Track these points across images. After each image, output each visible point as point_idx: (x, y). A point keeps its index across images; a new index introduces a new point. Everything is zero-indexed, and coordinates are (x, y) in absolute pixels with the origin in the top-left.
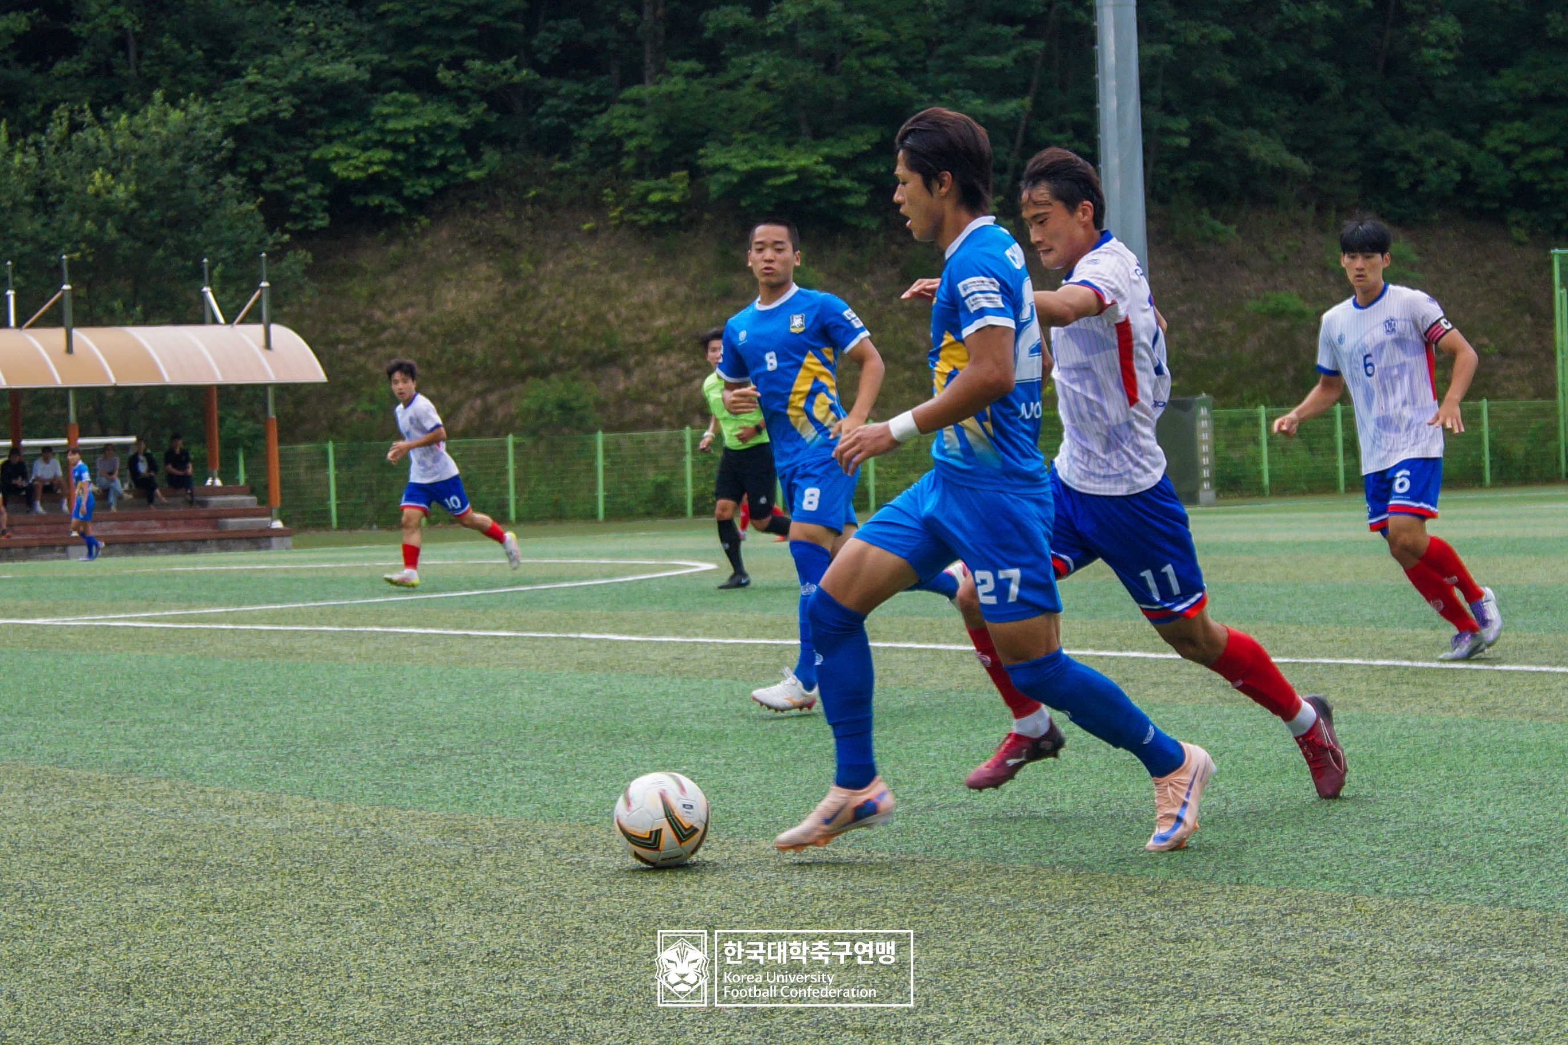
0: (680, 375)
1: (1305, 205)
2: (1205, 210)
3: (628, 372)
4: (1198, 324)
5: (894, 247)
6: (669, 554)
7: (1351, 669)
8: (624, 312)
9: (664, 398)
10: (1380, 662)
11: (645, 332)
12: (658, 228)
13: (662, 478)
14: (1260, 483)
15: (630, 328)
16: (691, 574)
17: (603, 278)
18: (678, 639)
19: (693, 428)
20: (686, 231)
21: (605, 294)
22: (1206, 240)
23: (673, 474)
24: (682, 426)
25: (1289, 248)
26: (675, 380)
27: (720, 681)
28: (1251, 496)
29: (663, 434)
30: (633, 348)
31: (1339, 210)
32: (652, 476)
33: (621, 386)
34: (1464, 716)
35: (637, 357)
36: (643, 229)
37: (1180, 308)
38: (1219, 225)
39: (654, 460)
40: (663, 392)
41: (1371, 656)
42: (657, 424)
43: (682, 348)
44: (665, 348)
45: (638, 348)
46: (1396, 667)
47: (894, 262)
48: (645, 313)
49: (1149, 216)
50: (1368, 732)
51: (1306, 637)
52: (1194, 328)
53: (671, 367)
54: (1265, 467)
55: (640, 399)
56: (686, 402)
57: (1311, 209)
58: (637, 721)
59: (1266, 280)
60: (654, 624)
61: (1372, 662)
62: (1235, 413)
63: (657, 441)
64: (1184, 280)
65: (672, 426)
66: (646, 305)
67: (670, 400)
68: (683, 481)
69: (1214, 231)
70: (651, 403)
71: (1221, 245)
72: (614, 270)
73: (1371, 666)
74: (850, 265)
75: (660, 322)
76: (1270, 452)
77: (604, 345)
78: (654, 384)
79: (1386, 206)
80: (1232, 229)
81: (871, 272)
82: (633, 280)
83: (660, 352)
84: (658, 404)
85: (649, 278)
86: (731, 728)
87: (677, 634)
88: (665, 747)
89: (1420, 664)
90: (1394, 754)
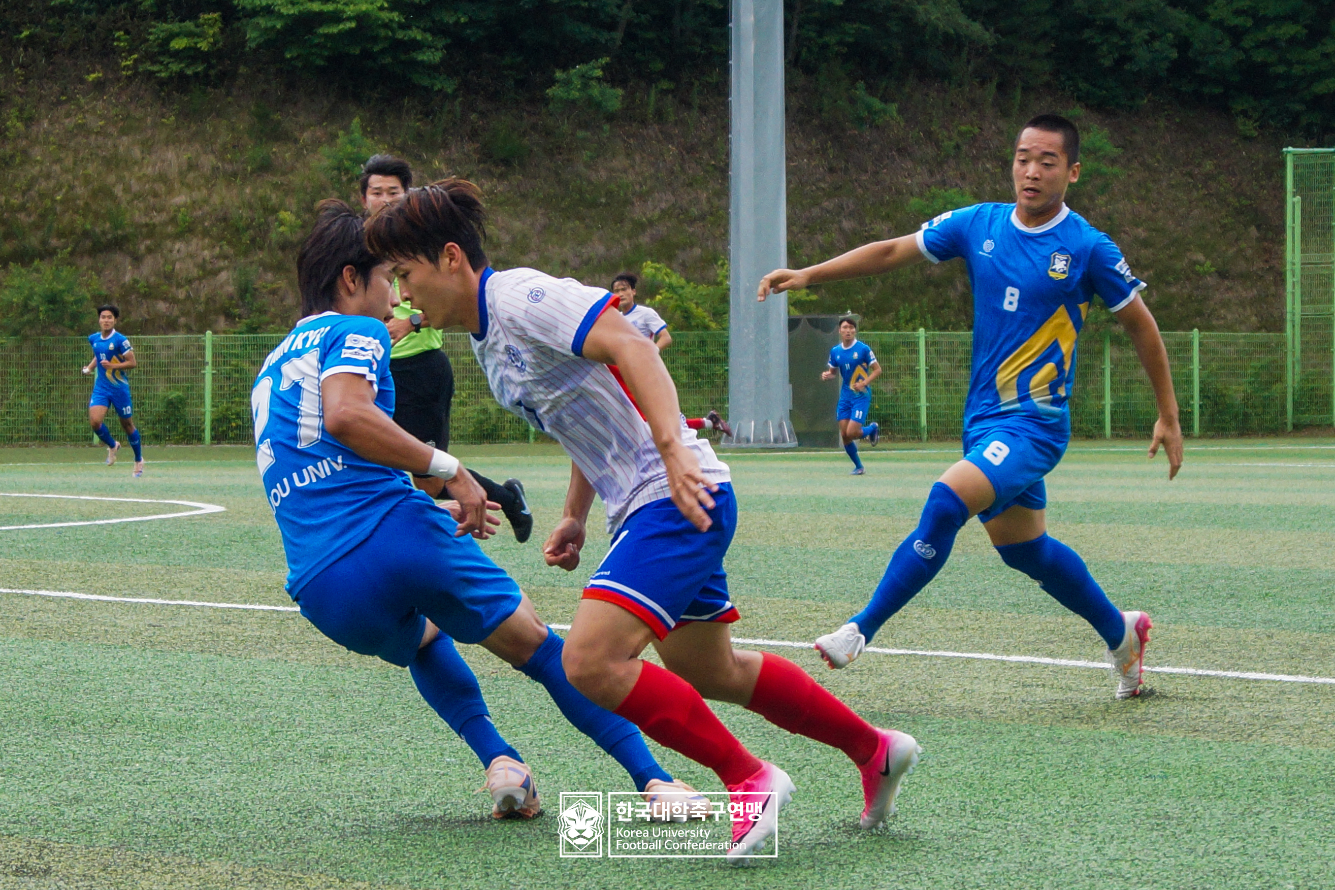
0: (202, 266)
1: (983, 83)
2: (861, 84)
3: (137, 259)
4: (847, 224)
5: (473, 116)
6: (169, 491)
7: (978, 665)
8: (136, 187)
9: (181, 294)
10: (1014, 658)
11: (159, 211)
12: (181, 82)
13: (173, 395)
14: (917, 423)
15: (142, 205)
16: (190, 518)
17: (110, 143)
18: (160, 601)
19: (215, 332)
20: (215, 87)
21: (112, 162)
22: (860, 120)
23: (191, 388)
24: (202, 331)
25: (961, 134)
26: (195, 272)
27: (200, 657)
28: (904, 440)
29: (178, 338)
30: (144, 230)
31: (1026, 90)
32: (163, 391)
33: (128, 278)
34: (1104, 730)
35: (148, 242)
36: (162, 83)
37: (825, 204)
38: (877, 104)
39: (166, 370)
40: (179, 286)
41: (1006, 651)
42: (172, 326)
43: (206, 233)
44: (187, 231)
45: (151, 230)
46: (1033, 665)
47: (474, 135)
48: (161, 188)
49: (790, 89)
50: (983, 747)
51: (932, 623)
52: (841, 230)
53: (191, 256)
54: (923, 403)
55: (151, 294)
56: (210, 300)
57: (992, 87)
58: (89, 704)
59: (931, 173)
60: (132, 581)
61: (1005, 658)
62: (889, 336)
63: (169, 347)
64: (832, 170)
65: (190, 330)
66: (162, 178)
67: (188, 297)
68: (202, 397)
69: (869, 108)
70: (165, 300)
71: (877, 127)
72: (123, 132)
73: (1003, 662)
74: (419, 136)
75: (181, 199)
76: (928, 383)
77: (108, 225)
78: (168, 277)
79: (1083, 85)
80: (893, 108)
81: (445, 145)
82: (148, 147)
83: (178, 236)
84: (174, 301)
85: (167, 145)
86: (204, 716)
87: (160, 594)
88: (117, 738)
89: (1064, 662)
90: (1011, 775)
